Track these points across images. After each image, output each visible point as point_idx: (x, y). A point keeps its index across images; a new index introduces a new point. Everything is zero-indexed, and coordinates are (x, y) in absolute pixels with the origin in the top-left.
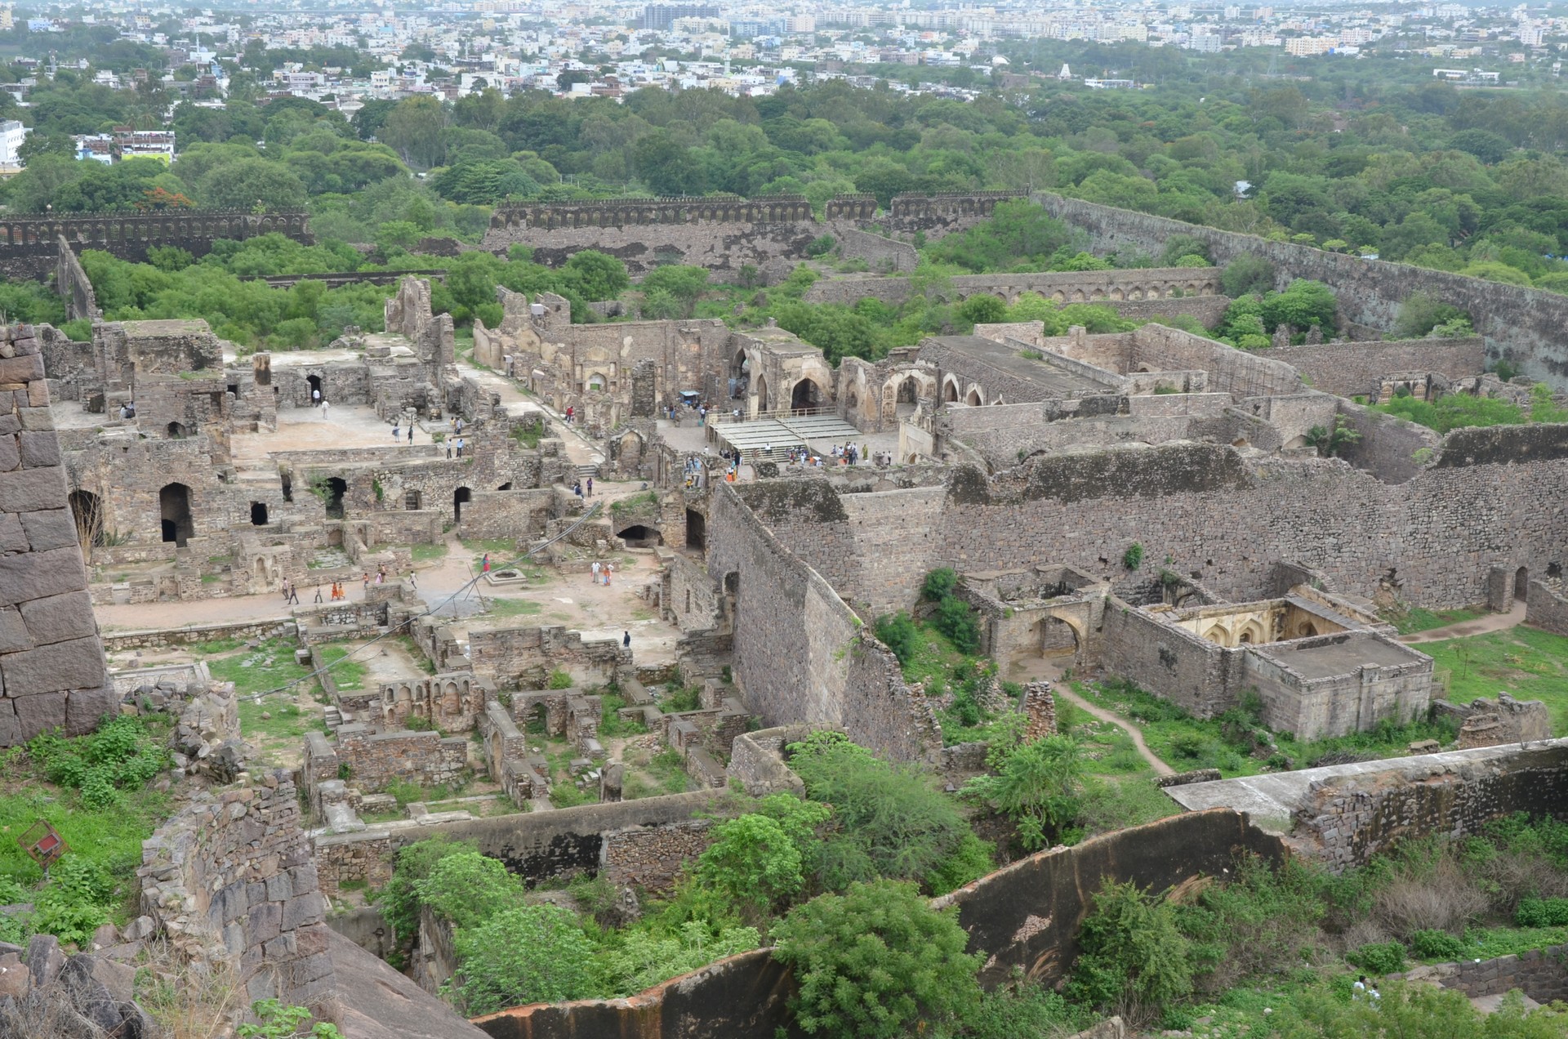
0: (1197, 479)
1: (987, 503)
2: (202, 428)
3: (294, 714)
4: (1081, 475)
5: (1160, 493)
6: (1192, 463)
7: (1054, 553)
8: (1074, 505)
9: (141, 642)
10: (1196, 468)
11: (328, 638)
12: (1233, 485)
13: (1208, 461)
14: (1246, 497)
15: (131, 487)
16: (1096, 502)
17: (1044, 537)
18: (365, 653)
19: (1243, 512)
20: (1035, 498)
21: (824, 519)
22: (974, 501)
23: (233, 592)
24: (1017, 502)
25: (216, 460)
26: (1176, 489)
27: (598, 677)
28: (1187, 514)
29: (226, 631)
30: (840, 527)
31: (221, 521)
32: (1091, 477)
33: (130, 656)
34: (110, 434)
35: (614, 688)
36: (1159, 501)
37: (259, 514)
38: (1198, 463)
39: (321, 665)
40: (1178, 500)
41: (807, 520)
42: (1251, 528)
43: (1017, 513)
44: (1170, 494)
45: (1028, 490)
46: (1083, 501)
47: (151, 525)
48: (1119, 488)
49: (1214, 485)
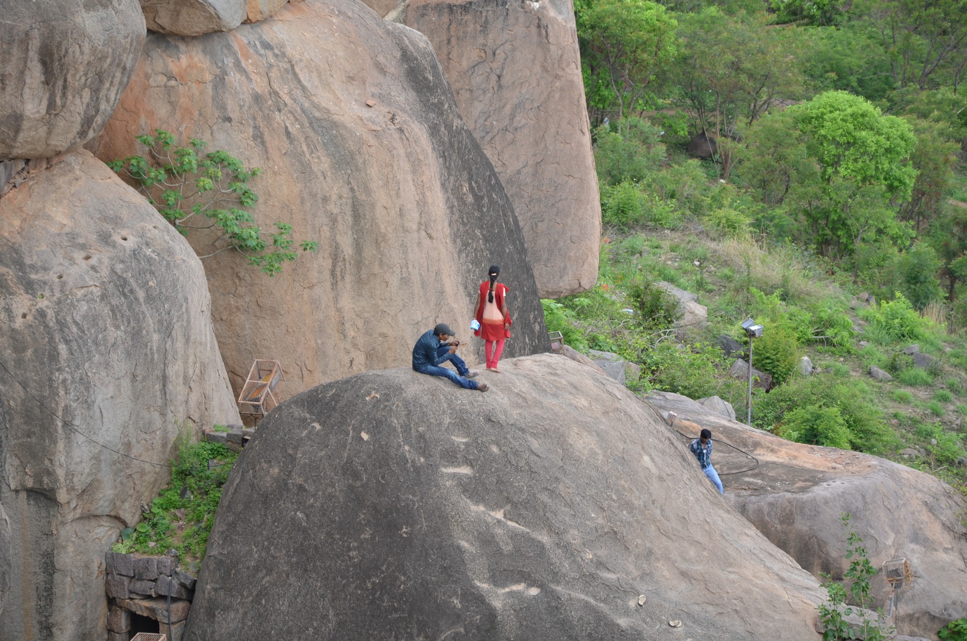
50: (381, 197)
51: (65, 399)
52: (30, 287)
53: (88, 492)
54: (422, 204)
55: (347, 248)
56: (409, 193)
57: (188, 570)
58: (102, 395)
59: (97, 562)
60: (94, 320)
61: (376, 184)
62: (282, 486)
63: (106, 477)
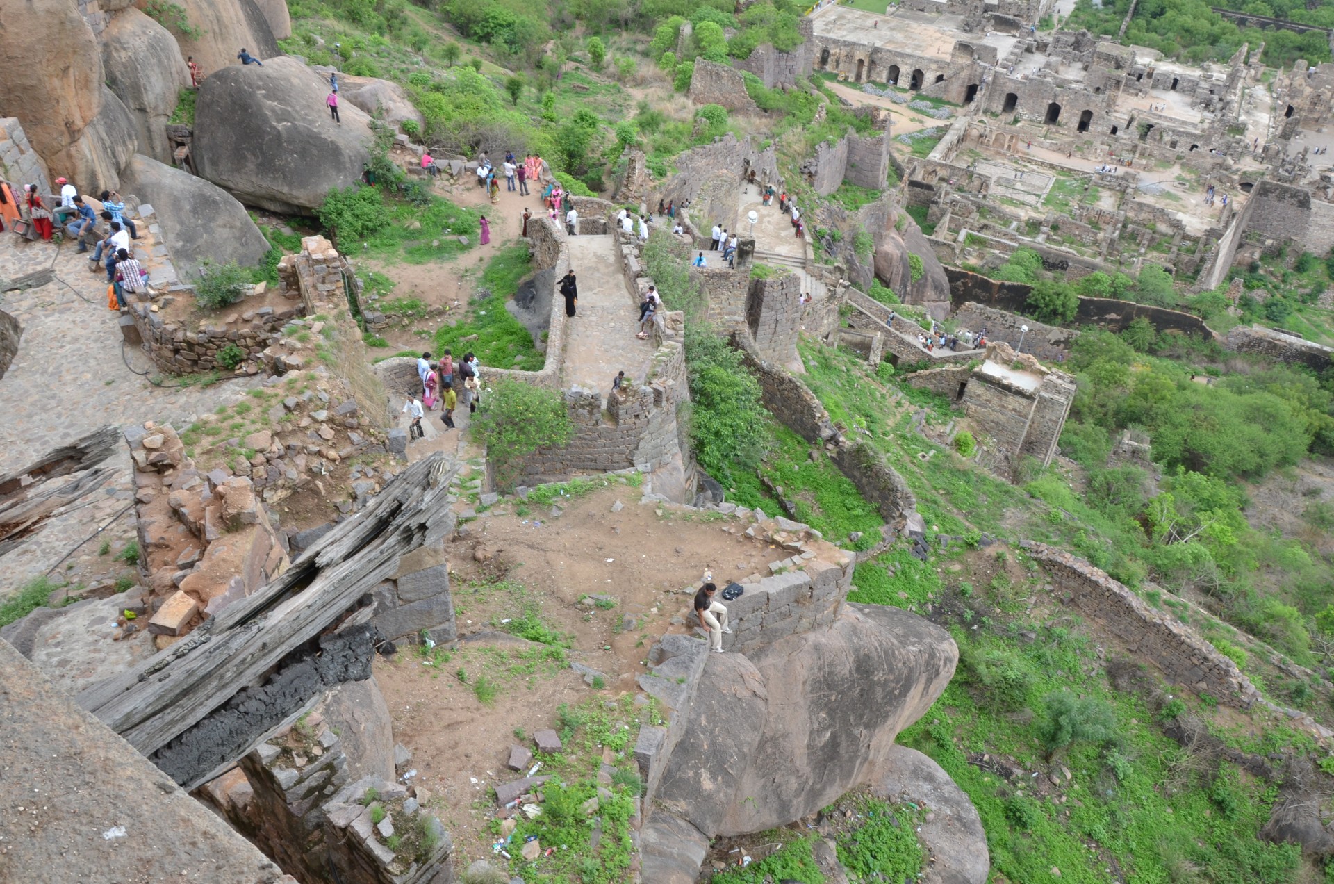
2: (1107, 92)
3: (1066, 205)
9: (1041, 164)
11: (1097, 185)
15: (1072, 107)
18: (1105, 194)
23: (1083, 157)
25: (1109, 105)
27: (1170, 231)
29: (1070, 170)
31: (1099, 129)
33: (1035, 167)
34: (1074, 86)
35: (1172, 236)
37: (1114, 130)
39: (1088, 193)
47: (1075, 123)
50: (224, 14)
51: (142, 82)
52: (125, 49)
53: (155, 108)
54: (237, 15)
55: (217, 30)
56: (232, 12)
57: (190, 127)
58: (153, 79)
59: (163, 128)
60: (146, 57)
61: (222, 10)
62: (212, 101)
63: (160, 103)
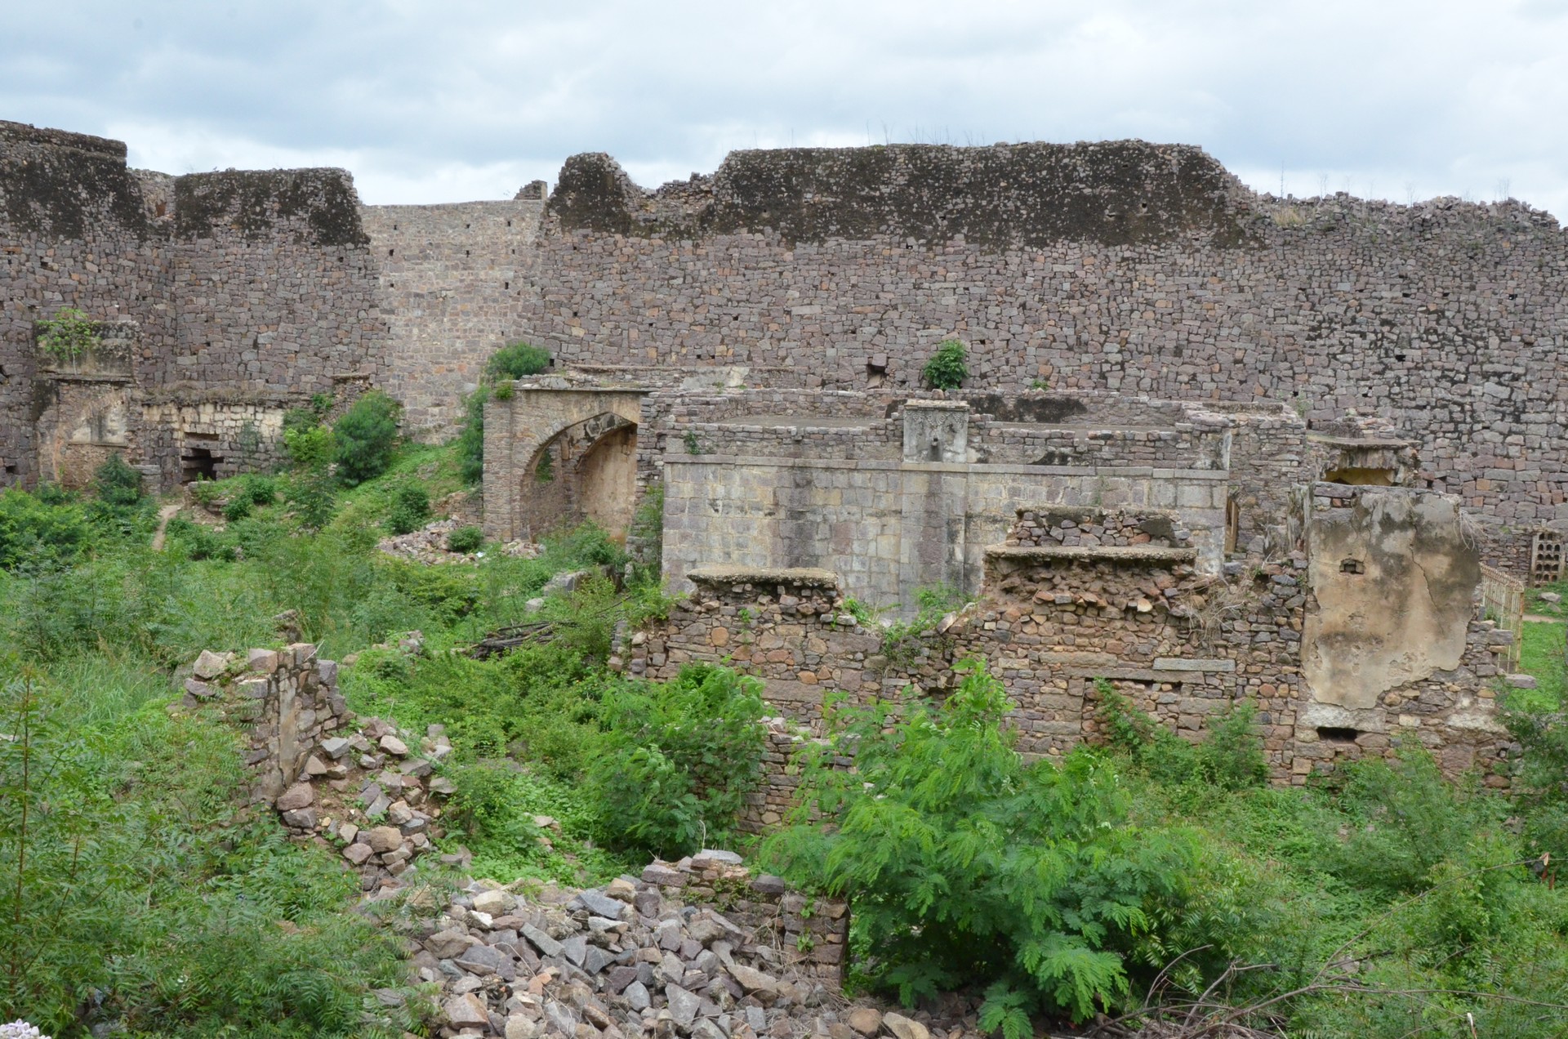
0: (1109, 215)
1: (625, 233)
4: (824, 187)
5: (1017, 240)
6: (1096, 180)
7: (765, 344)
8: (812, 248)
10: (1106, 190)
12: (1206, 235)
13: (1138, 179)
14: (1239, 263)
16: (858, 246)
17: (743, 310)
19: (1233, 300)
20: (726, 229)
21: (326, 240)
22: (599, 227)
24: (688, 233)
26: (1056, 234)
28: (1083, 291)
30: (355, 257)
32: (848, 193)
36: (1013, 259)
38: (1111, 180)
40: (1064, 258)
41: (298, 240)
42: (1253, 336)
43: (688, 256)
44: (1041, 243)
45: (710, 211)
46: (831, 243)
48: (915, 221)
49: (1153, 231)
